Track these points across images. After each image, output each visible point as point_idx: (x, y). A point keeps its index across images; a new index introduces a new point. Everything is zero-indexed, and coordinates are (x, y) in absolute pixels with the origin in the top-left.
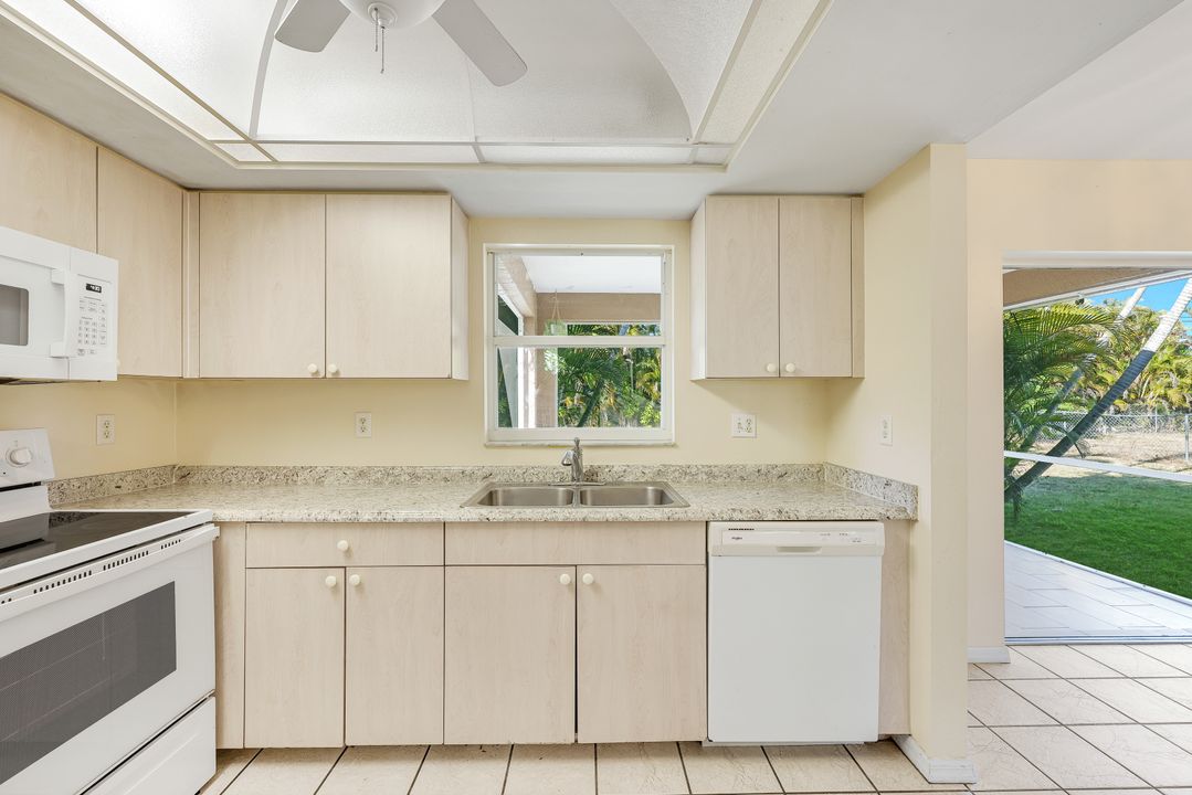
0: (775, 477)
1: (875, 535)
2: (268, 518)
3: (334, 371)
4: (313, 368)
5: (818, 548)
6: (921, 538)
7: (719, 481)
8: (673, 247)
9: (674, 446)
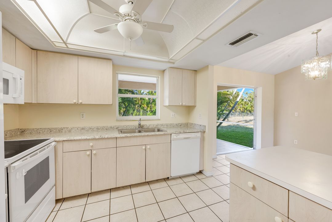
0: (180, 125)
1: (199, 135)
2: (70, 139)
3: (81, 102)
4: (75, 101)
5: (190, 138)
6: (206, 135)
7: (169, 127)
8: (160, 76)
9: (160, 120)
